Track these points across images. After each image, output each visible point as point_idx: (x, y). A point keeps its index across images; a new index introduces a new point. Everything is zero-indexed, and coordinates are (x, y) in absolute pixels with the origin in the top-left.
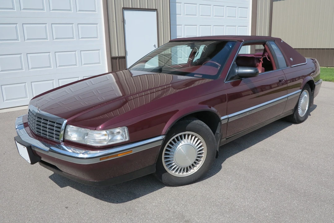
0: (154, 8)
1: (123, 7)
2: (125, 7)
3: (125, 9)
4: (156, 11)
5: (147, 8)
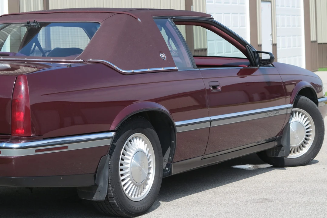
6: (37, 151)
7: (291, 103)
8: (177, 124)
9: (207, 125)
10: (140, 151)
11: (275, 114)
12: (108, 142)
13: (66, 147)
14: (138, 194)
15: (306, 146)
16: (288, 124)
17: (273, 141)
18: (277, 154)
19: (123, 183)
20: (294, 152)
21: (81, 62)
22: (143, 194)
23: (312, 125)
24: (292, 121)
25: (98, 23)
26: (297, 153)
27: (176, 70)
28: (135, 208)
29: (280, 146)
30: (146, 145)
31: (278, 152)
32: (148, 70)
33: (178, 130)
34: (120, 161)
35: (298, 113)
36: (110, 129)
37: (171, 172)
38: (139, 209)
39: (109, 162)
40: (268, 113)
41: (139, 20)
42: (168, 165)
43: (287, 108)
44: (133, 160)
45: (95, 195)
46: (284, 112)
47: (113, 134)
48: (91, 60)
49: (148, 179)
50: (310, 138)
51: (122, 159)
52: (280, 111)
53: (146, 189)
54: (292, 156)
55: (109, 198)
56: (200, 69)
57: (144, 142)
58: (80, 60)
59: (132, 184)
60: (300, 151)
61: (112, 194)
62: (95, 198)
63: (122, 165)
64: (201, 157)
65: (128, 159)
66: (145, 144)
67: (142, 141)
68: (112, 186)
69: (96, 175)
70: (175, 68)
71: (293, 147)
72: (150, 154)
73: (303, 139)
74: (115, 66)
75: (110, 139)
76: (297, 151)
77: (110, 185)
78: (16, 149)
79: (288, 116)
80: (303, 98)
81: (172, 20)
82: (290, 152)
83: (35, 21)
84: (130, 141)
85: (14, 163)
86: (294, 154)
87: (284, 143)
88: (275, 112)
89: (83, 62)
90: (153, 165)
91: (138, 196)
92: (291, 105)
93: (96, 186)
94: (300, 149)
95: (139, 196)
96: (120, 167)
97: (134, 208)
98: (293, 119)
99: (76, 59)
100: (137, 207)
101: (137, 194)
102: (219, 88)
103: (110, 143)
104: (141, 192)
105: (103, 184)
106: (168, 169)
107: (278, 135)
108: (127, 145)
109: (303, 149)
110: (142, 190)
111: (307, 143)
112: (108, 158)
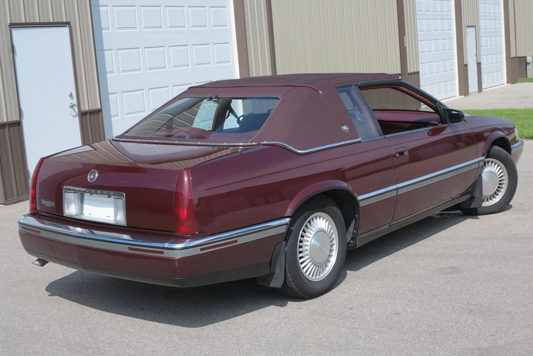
0: (65, 21)
1: (9, 22)
2: (13, 22)
3: (13, 25)
4: (67, 25)
5: (51, 21)
6: (202, 250)
7: (483, 155)
8: (360, 198)
9: (394, 194)
10: (321, 231)
11: (466, 169)
12: (283, 230)
13: (236, 241)
14: (320, 273)
15: (500, 193)
16: (480, 176)
17: (465, 194)
18: (470, 205)
19: (303, 266)
20: (487, 200)
21: (254, 145)
22: (325, 272)
23: (505, 174)
24: (485, 171)
25: (278, 98)
26: (490, 201)
27: (360, 142)
28: (316, 289)
29: (473, 198)
30: (328, 222)
31: (471, 203)
32: (328, 146)
33: (362, 204)
34: (299, 244)
35: (490, 162)
36: (286, 215)
37: (355, 245)
38: (320, 290)
39: (285, 248)
40: (459, 170)
41: (320, 92)
42: (352, 239)
43: (479, 162)
44: (313, 240)
45: (272, 282)
46: (476, 166)
47: (288, 220)
48: (265, 142)
49: (330, 256)
50: (503, 186)
51: (301, 242)
52: (472, 166)
53: (328, 266)
54: (485, 204)
55: (287, 283)
56: (386, 136)
57: (325, 220)
58: (254, 143)
59: (312, 266)
60: (494, 199)
61: (291, 279)
62: (272, 285)
63: (301, 247)
64: (389, 225)
65: (308, 241)
66: (326, 222)
67: (323, 219)
68: (289, 272)
69: (271, 264)
70: (359, 140)
71: (486, 196)
72: (332, 231)
73: (496, 188)
74: (291, 147)
75: (286, 226)
76: (490, 199)
77: (287, 270)
78: (179, 250)
79: (480, 168)
80: (496, 148)
81: (357, 87)
82: (484, 201)
83: (216, 96)
84: (309, 222)
85: (177, 264)
86: (487, 202)
87: (477, 195)
88: (467, 168)
89: (257, 145)
90: (336, 242)
91: (319, 275)
92: (482, 158)
93: (273, 273)
94: (494, 197)
95: (321, 275)
96: (299, 250)
97: (314, 290)
98: (486, 168)
99: (251, 142)
100: (318, 288)
101: (318, 274)
102: (406, 153)
103: (285, 229)
104: (323, 270)
105: (279, 271)
106: (353, 243)
107: (470, 187)
108: (306, 226)
109: (497, 197)
110: (324, 269)
111: (500, 191)
112: (284, 245)
